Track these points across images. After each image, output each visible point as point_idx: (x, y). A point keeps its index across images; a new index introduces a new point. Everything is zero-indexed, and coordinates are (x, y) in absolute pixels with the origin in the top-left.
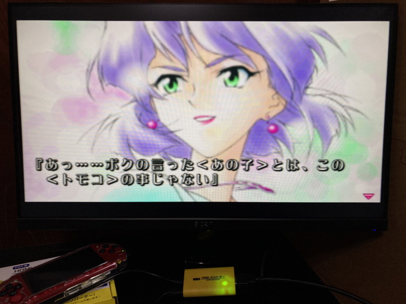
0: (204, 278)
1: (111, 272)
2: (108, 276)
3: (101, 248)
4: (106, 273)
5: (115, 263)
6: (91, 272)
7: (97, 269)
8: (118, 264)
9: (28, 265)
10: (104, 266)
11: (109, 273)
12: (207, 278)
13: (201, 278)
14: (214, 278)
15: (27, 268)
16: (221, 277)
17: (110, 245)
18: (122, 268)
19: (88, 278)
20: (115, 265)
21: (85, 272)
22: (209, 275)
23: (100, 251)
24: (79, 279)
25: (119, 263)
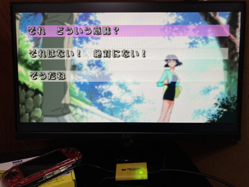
0: (128, 169)
1: (72, 165)
2: (70, 167)
3: (66, 151)
4: (69, 165)
5: (74, 160)
6: (60, 165)
7: (63, 163)
8: (76, 161)
9: (22, 161)
10: (68, 161)
11: (71, 165)
12: (130, 169)
15: (21, 163)
16: (139, 168)
17: (71, 149)
18: (79, 162)
19: (58, 169)
20: (74, 161)
21: (56, 165)
23: (65, 152)
24: (53, 169)
25: (77, 159)
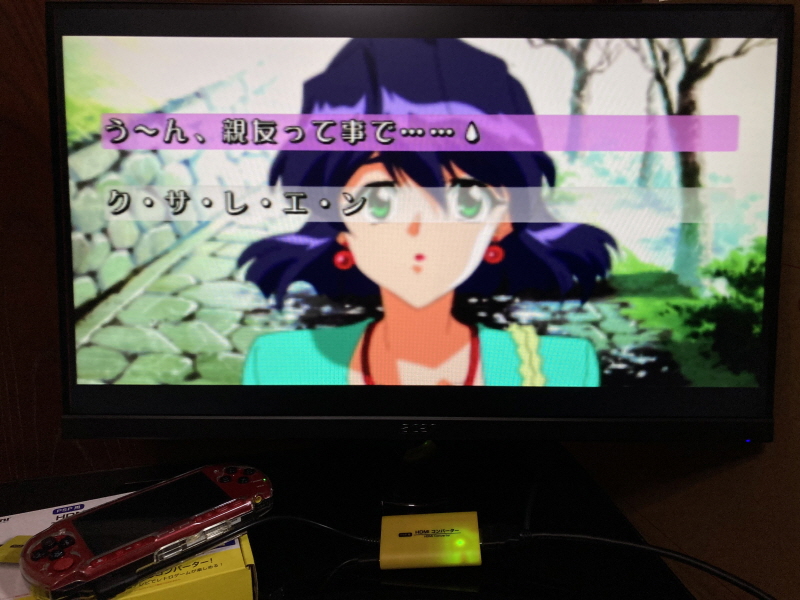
0: (419, 533)
1: (243, 518)
2: (236, 527)
3: (223, 474)
4: (233, 520)
5: (249, 503)
6: (204, 517)
7: (215, 513)
8: (256, 505)
9: (82, 507)
10: (230, 506)
11: (239, 520)
12: (425, 533)
13: (414, 533)
14: (438, 533)
15: (80, 511)
16: (453, 530)
17: (241, 468)
18: (263, 511)
19: (198, 530)
20: (249, 507)
21: (192, 518)
22: (430, 528)
23: (221, 479)
24: (182, 529)
25: (258, 502)
